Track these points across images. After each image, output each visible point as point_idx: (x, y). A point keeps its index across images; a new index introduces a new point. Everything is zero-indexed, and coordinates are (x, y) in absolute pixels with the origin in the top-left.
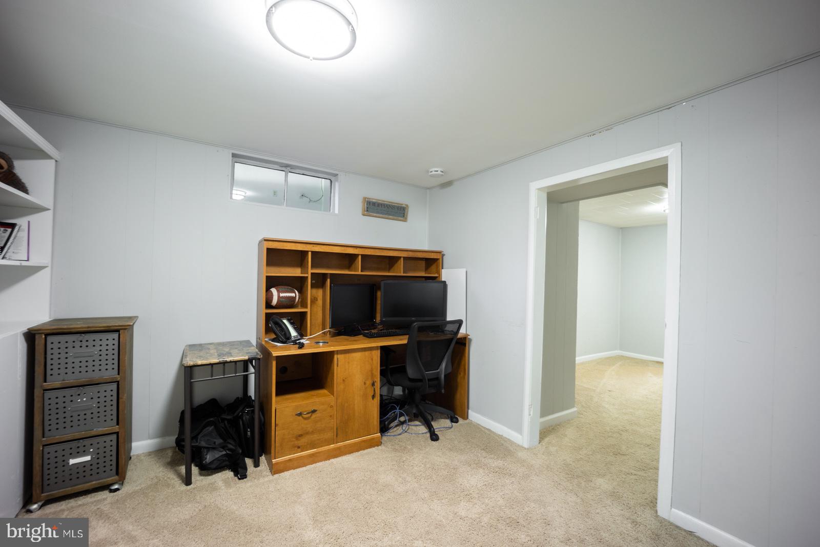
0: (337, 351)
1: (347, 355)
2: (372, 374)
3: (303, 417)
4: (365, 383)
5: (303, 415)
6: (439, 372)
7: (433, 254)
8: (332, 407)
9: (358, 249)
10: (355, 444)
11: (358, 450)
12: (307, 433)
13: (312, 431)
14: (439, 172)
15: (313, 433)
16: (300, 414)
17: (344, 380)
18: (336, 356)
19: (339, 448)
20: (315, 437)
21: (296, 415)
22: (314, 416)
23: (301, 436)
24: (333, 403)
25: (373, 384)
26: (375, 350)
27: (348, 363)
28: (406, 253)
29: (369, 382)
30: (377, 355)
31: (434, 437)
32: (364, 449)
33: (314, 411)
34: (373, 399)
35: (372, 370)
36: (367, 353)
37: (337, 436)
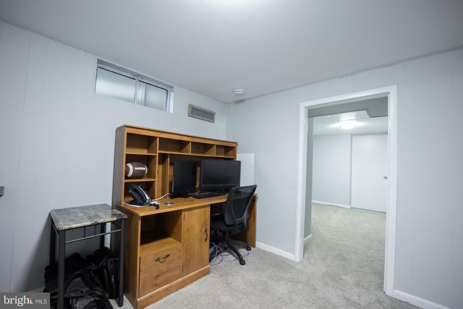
0: (184, 209)
1: (190, 212)
2: (205, 224)
3: (160, 262)
4: (201, 231)
5: (160, 260)
6: (243, 219)
7: (232, 144)
8: (180, 250)
9: (190, 138)
10: (194, 275)
11: (196, 280)
12: (163, 273)
13: (166, 271)
14: (242, 93)
15: (167, 272)
16: (158, 260)
17: (188, 230)
18: (183, 213)
19: (185, 280)
20: (169, 275)
21: (156, 260)
22: (168, 259)
23: (158, 276)
24: (180, 248)
25: (206, 231)
26: (208, 207)
27: (191, 217)
28: (218, 142)
29: (203, 230)
30: (208, 209)
31: (242, 262)
32: (200, 278)
33: (168, 256)
34: (206, 241)
35: (205, 221)
36: (203, 209)
37: (183, 272)
